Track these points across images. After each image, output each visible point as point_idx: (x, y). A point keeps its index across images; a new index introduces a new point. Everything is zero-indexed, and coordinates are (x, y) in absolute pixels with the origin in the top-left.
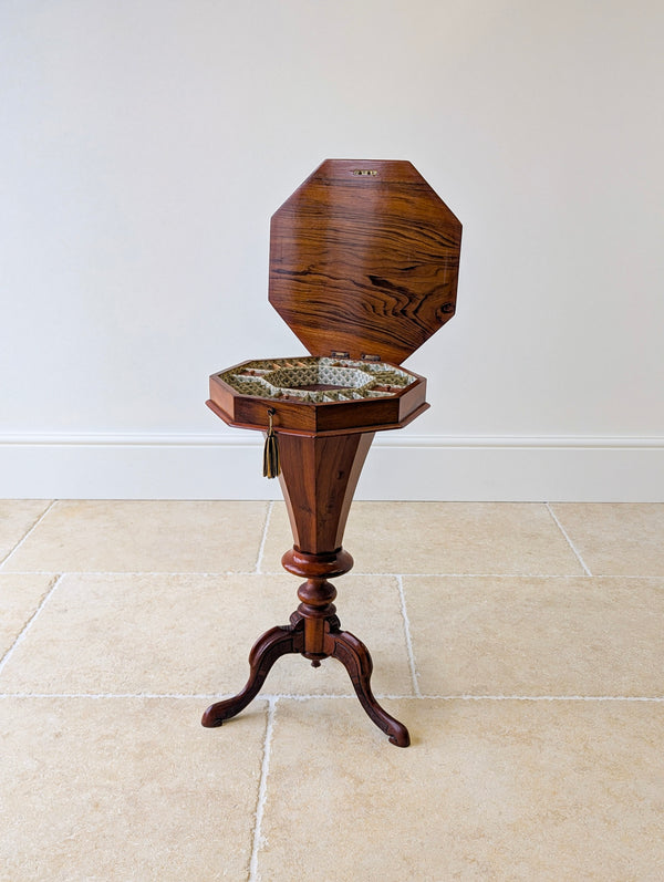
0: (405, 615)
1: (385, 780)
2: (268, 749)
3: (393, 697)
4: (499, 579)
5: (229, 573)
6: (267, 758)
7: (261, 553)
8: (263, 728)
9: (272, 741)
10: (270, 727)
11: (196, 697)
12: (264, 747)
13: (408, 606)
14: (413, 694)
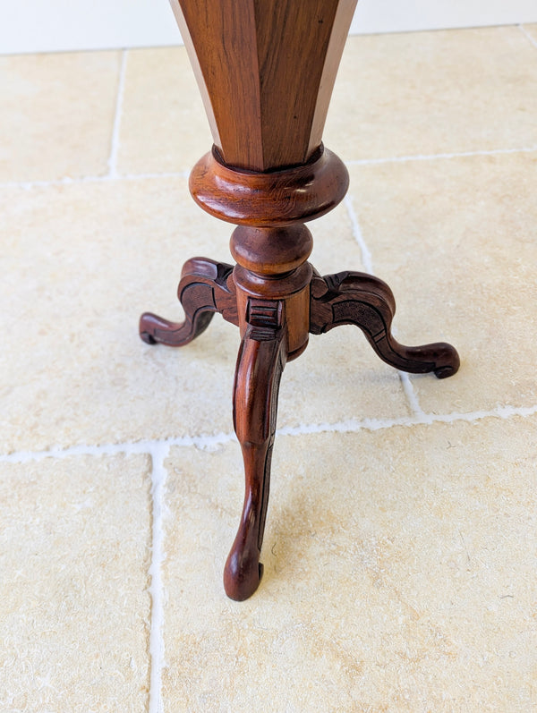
0: (360, 239)
1: (404, 656)
2: (158, 587)
3: (375, 425)
4: (491, 160)
5: (67, 181)
6: (159, 611)
7: (116, 142)
8: (146, 530)
9: (164, 567)
10: (159, 524)
11: (14, 459)
12: (149, 582)
13: (362, 222)
14: (411, 413)
